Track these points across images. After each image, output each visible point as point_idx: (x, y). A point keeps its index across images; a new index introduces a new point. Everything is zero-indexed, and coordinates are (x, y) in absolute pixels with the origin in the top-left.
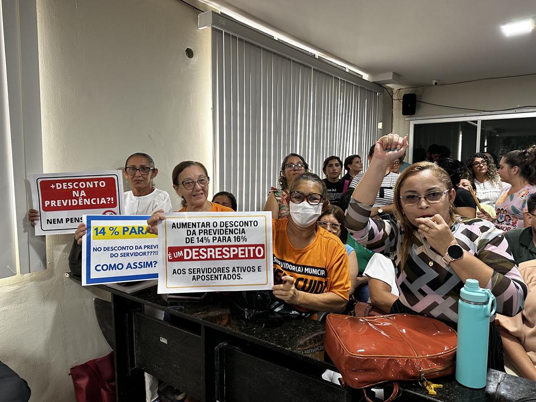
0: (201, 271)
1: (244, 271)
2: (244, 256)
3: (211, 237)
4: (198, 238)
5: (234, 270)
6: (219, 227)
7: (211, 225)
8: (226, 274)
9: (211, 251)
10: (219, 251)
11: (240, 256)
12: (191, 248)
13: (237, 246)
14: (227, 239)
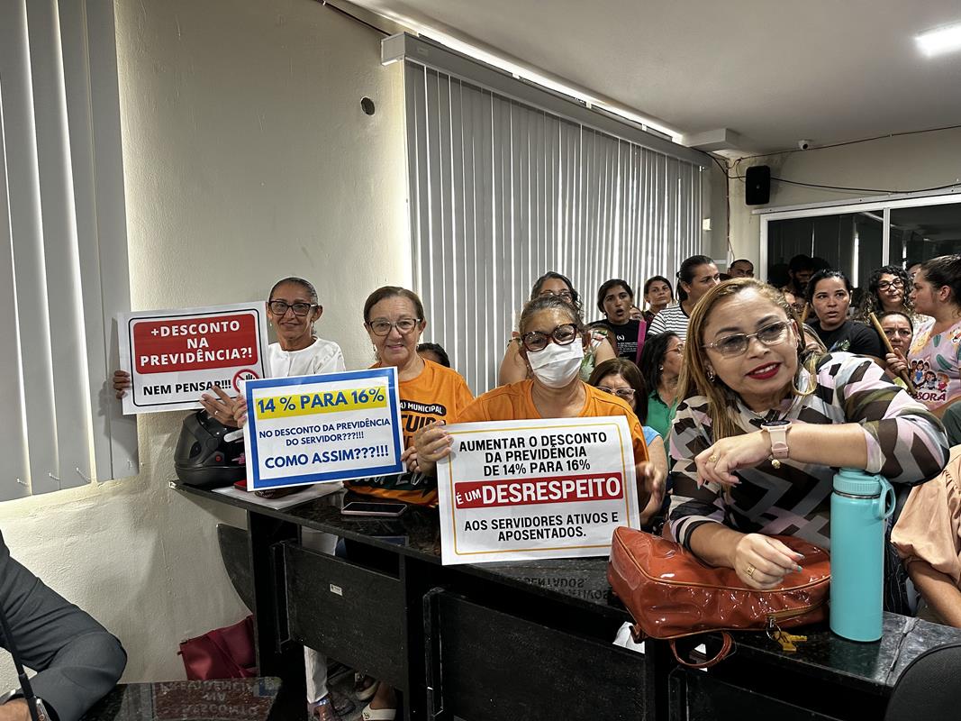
0: (513, 523)
1: (588, 522)
2: (586, 495)
3: (527, 465)
4: (505, 466)
5: (570, 520)
6: (539, 447)
7: (527, 442)
8: (557, 527)
9: (528, 489)
10: (542, 487)
11: (579, 495)
12: (495, 484)
13: (574, 478)
14: (555, 467)
